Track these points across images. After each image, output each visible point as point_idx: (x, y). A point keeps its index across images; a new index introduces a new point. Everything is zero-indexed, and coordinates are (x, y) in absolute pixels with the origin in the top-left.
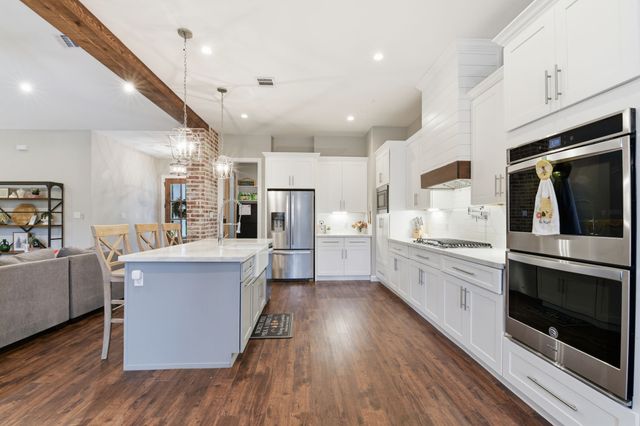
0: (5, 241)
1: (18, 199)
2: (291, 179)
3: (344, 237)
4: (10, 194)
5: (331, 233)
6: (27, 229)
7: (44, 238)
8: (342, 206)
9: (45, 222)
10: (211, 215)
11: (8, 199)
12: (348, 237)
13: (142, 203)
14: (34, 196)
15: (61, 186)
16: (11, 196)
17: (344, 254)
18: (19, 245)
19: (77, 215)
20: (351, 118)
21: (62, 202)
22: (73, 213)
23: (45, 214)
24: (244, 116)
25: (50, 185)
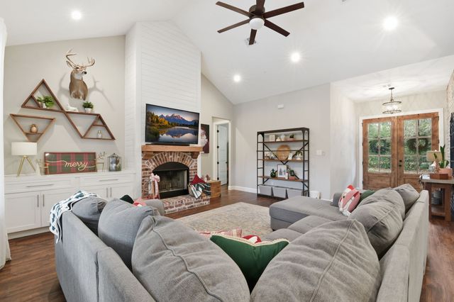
0: (273, 170)
1: (281, 142)
4: (276, 139)
6: (284, 162)
9: (299, 157)
11: (276, 142)
14: (291, 139)
15: (308, 130)
16: (278, 140)
18: (281, 173)
19: (319, 152)
21: (308, 143)
23: (298, 152)
25: (303, 130)
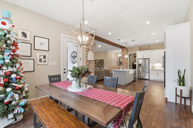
2: (143, 56)
3: (158, 70)
5: (155, 69)
6: (99, 67)
7: (101, 68)
8: (158, 62)
9: (102, 66)
10: (126, 65)
12: (159, 70)
13: (115, 62)
14: (100, 62)
15: (103, 60)
17: (158, 74)
19: (105, 65)
20: (158, 41)
21: (103, 63)
22: (105, 64)
24: (132, 45)
25: (102, 60)
